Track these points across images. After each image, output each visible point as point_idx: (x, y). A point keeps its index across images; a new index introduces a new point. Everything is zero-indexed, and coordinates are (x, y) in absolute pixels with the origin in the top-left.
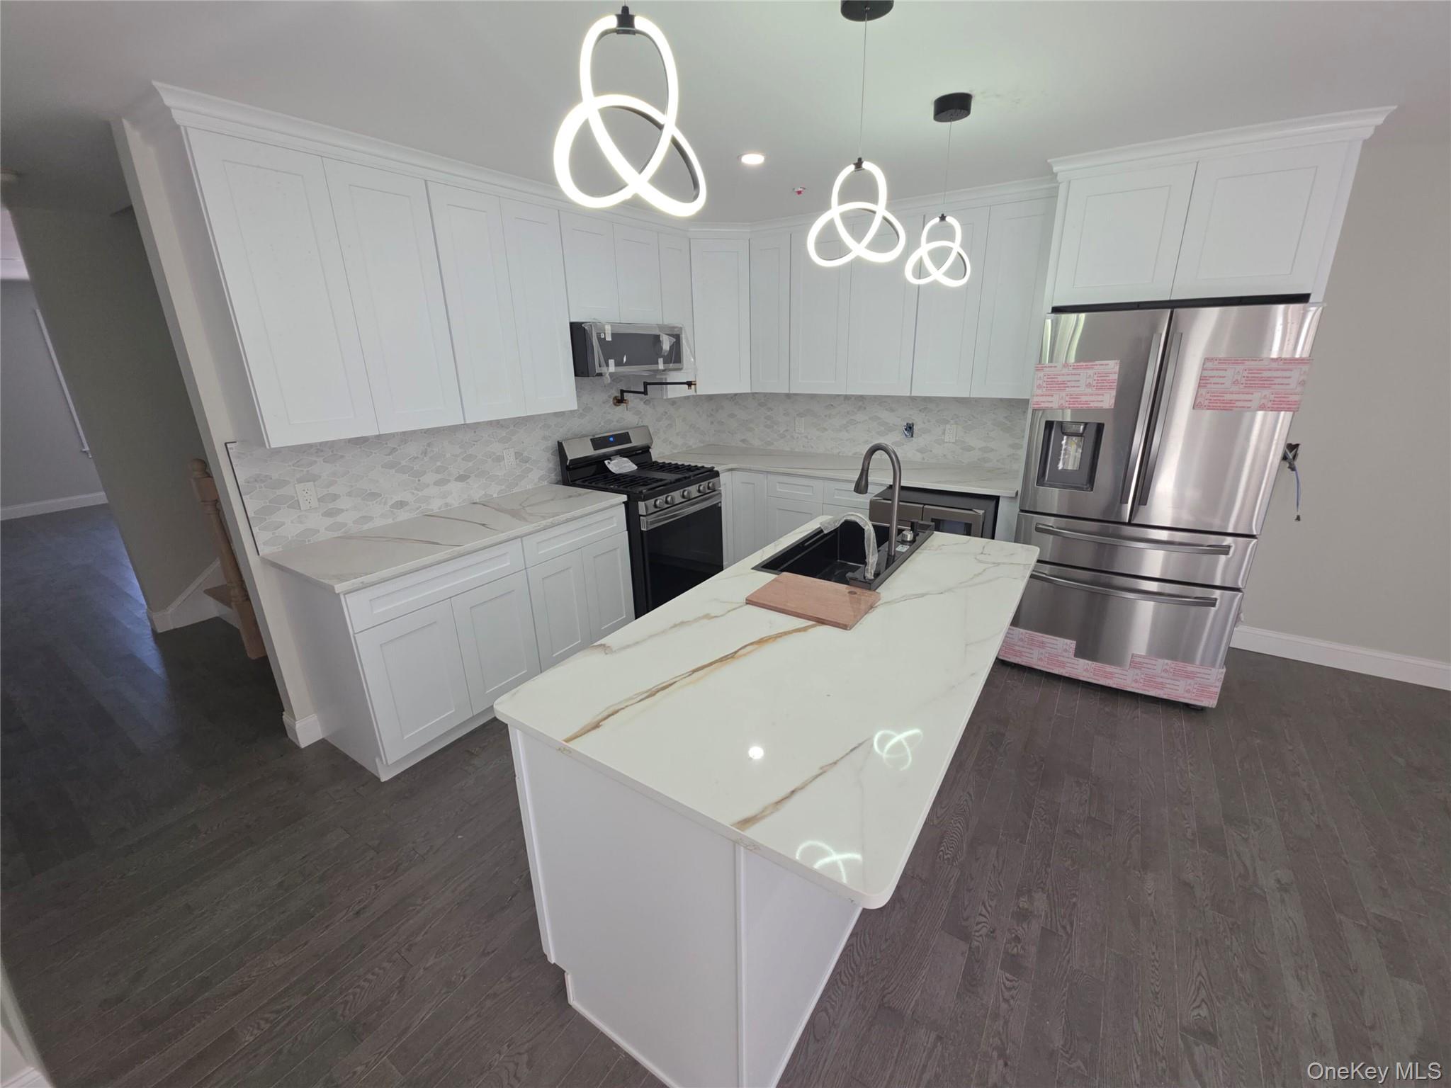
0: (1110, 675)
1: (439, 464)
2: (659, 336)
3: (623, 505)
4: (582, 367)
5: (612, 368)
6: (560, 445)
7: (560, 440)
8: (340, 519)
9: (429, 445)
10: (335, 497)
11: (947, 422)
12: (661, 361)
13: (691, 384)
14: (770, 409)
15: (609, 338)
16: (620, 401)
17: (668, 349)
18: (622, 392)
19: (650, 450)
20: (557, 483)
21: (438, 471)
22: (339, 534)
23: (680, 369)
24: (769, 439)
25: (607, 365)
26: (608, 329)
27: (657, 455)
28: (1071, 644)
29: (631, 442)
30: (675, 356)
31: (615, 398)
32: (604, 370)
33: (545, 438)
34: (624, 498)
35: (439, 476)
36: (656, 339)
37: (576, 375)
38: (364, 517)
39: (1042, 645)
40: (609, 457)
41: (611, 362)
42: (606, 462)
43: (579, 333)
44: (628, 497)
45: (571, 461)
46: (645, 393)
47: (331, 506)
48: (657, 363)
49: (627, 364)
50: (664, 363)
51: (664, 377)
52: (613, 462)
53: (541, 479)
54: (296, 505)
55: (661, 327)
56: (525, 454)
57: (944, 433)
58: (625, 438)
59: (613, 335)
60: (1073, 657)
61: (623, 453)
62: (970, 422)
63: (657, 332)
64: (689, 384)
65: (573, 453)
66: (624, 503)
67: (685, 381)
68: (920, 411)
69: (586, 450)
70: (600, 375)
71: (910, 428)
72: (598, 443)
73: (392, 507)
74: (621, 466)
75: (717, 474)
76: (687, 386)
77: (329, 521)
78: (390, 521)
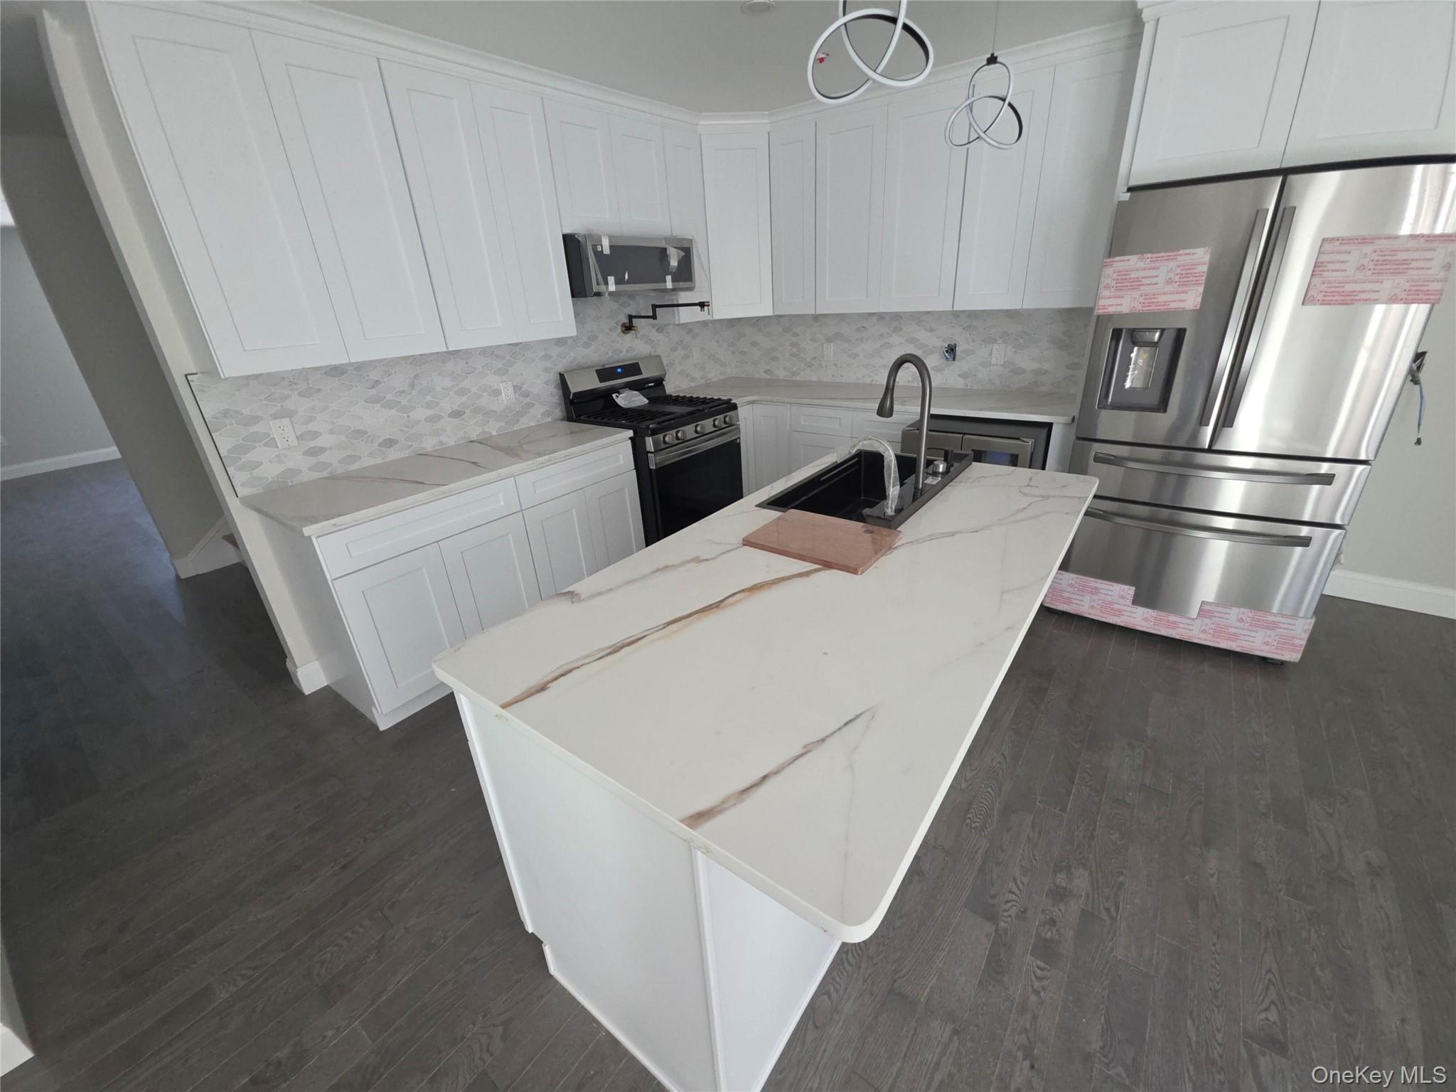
0: (1174, 625)
1: (428, 398)
2: (666, 249)
3: (630, 441)
4: (579, 288)
5: (612, 288)
6: (562, 376)
7: (562, 372)
8: (322, 458)
9: (416, 377)
10: (316, 435)
11: (993, 341)
12: (669, 278)
13: (704, 306)
14: (796, 335)
15: (607, 251)
16: (628, 328)
17: (676, 264)
18: (631, 317)
19: (664, 383)
20: (562, 420)
21: (429, 406)
22: (325, 474)
23: (691, 289)
24: (795, 369)
25: (606, 283)
26: (606, 243)
27: (671, 388)
28: (1130, 591)
29: (641, 374)
30: (685, 273)
31: (623, 325)
32: (602, 288)
33: (546, 370)
34: (630, 433)
35: (431, 412)
36: (663, 252)
37: (573, 296)
38: (349, 456)
39: (1095, 591)
40: (617, 390)
41: (611, 279)
42: (614, 396)
43: (572, 245)
44: (635, 432)
45: (574, 394)
46: (654, 317)
47: (311, 444)
48: (665, 281)
49: (629, 282)
50: (673, 281)
51: (675, 298)
52: (621, 395)
53: (545, 414)
54: (272, 443)
55: (667, 239)
56: (525, 387)
57: (991, 354)
58: (633, 368)
59: (611, 247)
60: (1130, 604)
61: (632, 386)
62: (1021, 341)
63: (663, 245)
64: (702, 305)
65: (575, 388)
66: (630, 438)
67: (697, 302)
68: (964, 329)
69: (592, 383)
70: (598, 294)
71: (951, 350)
72: (604, 374)
73: (380, 445)
74: (629, 399)
75: (734, 407)
76: (698, 308)
77: (312, 461)
78: (379, 461)
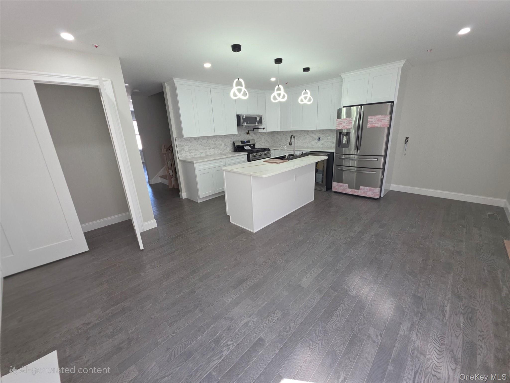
0: (356, 192)
1: (209, 145)
2: (256, 117)
3: (247, 155)
4: (239, 124)
5: (245, 124)
6: (234, 142)
7: (234, 141)
8: (191, 154)
9: (208, 141)
10: (191, 150)
11: (328, 136)
12: (257, 123)
15: (245, 118)
16: (248, 133)
17: (258, 120)
18: (249, 131)
19: (255, 145)
20: (233, 151)
21: (209, 146)
22: (191, 157)
23: (262, 125)
25: (244, 124)
26: (245, 116)
27: (256, 147)
28: (347, 185)
29: (250, 143)
30: (260, 122)
31: (247, 133)
32: (243, 125)
33: (231, 141)
34: (247, 153)
35: (209, 148)
36: (256, 118)
37: (238, 126)
38: (195, 154)
39: (341, 186)
40: (245, 146)
41: (245, 123)
42: (244, 147)
43: (238, 117)
45: (236, 146)
46: (253, 131)
47: (190, 151)
48: (256, 123)
49: (248, 124)
50: (258, 123)
51: (258, 127)
52: (246, 147)
53: (230, 150)
54: (185, 150)
55: (257, 115)
56: (226, 144)
57: (327, 139)
58: (248, 142)
59: (246, 117)
60: (348, 188)
61: (248, 145)
62: (333, 136)
63: (256, 116)
64: (264, 128)
65: (237, 144)
68: (322, 134)
69: (240, 144)
70: (242, 126)
71: (319, 139)
72: (242, 142)
73: (200, 153)
75: (270, 150)
77: (190, 154)
78: (200, 156)
